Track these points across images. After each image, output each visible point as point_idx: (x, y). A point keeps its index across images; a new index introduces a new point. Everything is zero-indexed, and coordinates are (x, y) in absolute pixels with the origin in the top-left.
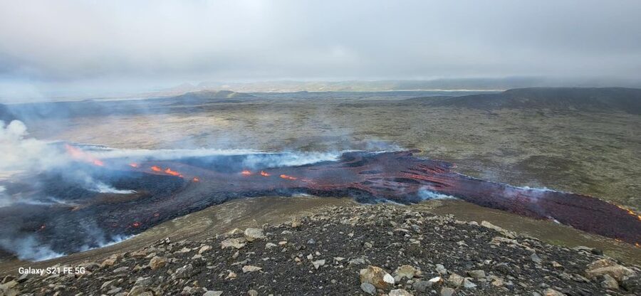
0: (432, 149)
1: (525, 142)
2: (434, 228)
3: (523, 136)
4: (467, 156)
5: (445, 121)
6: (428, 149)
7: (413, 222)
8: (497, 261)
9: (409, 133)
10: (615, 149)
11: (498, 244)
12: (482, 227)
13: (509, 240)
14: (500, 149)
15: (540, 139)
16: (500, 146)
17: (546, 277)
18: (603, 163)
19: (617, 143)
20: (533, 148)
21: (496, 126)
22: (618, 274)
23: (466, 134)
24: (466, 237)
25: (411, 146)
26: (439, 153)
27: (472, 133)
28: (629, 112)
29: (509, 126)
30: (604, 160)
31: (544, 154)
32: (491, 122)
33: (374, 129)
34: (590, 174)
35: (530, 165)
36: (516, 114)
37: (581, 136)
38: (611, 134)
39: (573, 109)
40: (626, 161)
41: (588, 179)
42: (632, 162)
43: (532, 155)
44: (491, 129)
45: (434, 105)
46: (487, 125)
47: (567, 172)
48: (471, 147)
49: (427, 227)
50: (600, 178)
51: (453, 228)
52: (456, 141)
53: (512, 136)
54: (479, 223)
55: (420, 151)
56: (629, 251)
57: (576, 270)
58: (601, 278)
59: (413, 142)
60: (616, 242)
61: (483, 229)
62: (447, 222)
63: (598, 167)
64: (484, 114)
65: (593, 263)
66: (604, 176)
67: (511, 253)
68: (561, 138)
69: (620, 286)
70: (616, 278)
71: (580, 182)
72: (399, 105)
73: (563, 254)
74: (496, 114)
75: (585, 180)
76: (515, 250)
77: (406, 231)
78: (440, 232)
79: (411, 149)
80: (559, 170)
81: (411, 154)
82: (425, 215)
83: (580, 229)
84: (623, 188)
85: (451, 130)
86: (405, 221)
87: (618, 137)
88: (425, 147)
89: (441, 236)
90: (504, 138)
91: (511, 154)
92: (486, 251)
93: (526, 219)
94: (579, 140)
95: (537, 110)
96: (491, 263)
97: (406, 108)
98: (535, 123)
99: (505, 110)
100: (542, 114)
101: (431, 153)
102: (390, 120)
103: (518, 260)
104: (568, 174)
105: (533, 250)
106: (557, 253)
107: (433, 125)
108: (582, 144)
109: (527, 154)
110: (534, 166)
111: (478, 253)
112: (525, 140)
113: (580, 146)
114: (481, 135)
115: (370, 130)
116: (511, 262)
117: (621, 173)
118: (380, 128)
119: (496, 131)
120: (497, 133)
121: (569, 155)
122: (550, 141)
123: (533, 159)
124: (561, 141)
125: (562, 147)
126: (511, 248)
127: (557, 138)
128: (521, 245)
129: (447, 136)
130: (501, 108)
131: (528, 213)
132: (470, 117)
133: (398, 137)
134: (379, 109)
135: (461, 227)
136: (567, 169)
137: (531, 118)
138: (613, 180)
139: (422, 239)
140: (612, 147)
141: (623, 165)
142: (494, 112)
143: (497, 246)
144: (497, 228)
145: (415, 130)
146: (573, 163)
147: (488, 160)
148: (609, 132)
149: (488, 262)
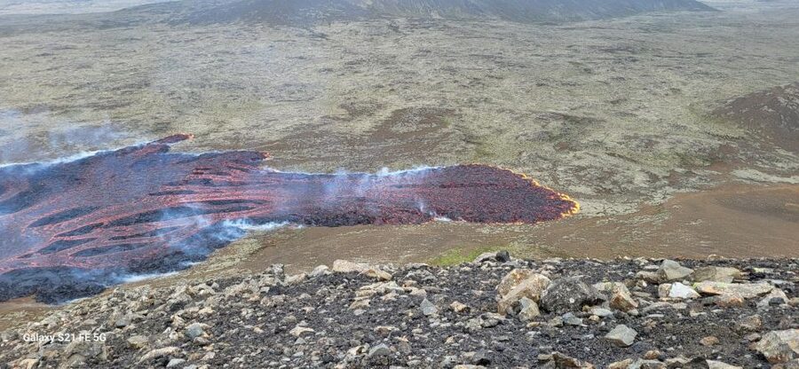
0: (214, 126)
1: (380, 87)
2: (239, 313)
3: (375, 74)
4: (286, 130)
5: (227, 58)
6: (203, 128)
7: (187, 319)
8: (369, 342)
9: (147, 96)
10: (496, 81)
11: (366, 303)
12: (336, 274)
13: (381, 287)
14: (343, 106)
15: (401, 77)
16: (341, 100)
17: (449, 340)
18: (487, 106)
19: (497, 71)
20: (392, 97)
21: (327, 59)
22: (534, 289)
23: (276, 83)
24: (308, 309)
25: (160, 127)
26: (229, 134)
27: (287, 80)
28: (503, 18)
29: (350, 58)
30: (486, 100)
31: (411, 104)
32: (318, 52)
33: (48, 96)
34: (473, 127)
35: (394, 129)
36: (357, 33)
37: (453, 64)
38: (489, 57)
39: (438, 17)
40: (510, 99)
41: (472, 137)
42: (517, 97)
43: (394, 108)
44: (321, 66)
45: (195, 22)
46: (312, 59)
47: (445, 130)
48: (291, 109)
49: (223, 319)
50: (487, 132)
51: (280, 298)
52: (260, 102)
53: (358, 77)
54: (330, 266)
55: (186, 137)
56: (531, 235)
57: (484, 306)
58: (517, 306)
59: (165, 118)
60: (518, 227)
61: (337, 278)
62: (267, 289)
63: (482, 114)
64: (301, 36)
65: (503, 281)
66: (490, 127)
67: (389, 314)
68: (428, 72)
69: (540, 308)
70: (533, 298)
71: (463, 144)
72: (106, 25)
73: (464, 279)
74: (323, 36)
75: (469, 139)
76: (396, 304)
77: (171, 349)
78: (254, 320)
79: (164, 135)
80: (435, 130)
81: (166, 149)
82: (223, 285)
83: (476, 221)
84: (512, 141)
85: (245, 78)
86: (169, 323)
87: (498, 60)
88: (194, 125)
89: (258, 330)
90: (346, 83)
91: (361, 113)
92: (348, 327)
93: (405, 228)
94: (453, 71)
95: (388, 22)
96: (359, 352)
97: (127, 33)
98: (387, 47)
99: (337, 26)
100: (396, 29)
101: (212, 136)
102: (88, 67)
103: (404, 324)
104: (448, 134)
105: (423, 292)
106: (455, 281)
107: (203, 70)
108: (457, 78)
109: (385, 108)
110: (400, 128)
111: (332, 340)
112: (379, 81)
113: (455, 82)
114: (305, 82)
115: (33, 100)
116: (394, 334)
117: (508, 118)
118: (66, 91)
119: (330, 70)
120: (331, 75)
121: (444, 101)
122: (415, 79)
123: (398, 116)
124: (430, 76)
125: (433, 88)
126: (389, 302)
127: (424, 71)
128: (402, 289)
129: (240, 92)
130: (329, 21)
131: (404, 216)
132: (276, 44)
133: (122, 110)
134: (47, 39)
135: (296, 288)
136: (445, 125)
137: (382, 38)
138: (500, 132)
139: (212, 355)
140: (492, 77)
141: (508, 105)
142: (319, 30)
143: (364, 308)
144: (362, 267)
145: (162, 87)
146: (450, 112)
147: (327, 132)
148: (487, 53)
149: (353, 351)
